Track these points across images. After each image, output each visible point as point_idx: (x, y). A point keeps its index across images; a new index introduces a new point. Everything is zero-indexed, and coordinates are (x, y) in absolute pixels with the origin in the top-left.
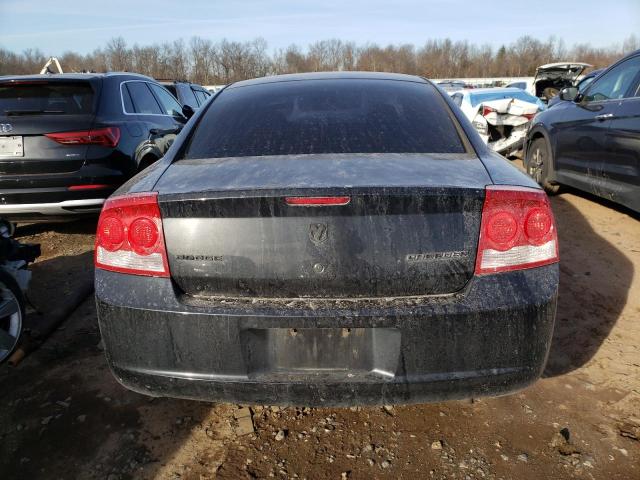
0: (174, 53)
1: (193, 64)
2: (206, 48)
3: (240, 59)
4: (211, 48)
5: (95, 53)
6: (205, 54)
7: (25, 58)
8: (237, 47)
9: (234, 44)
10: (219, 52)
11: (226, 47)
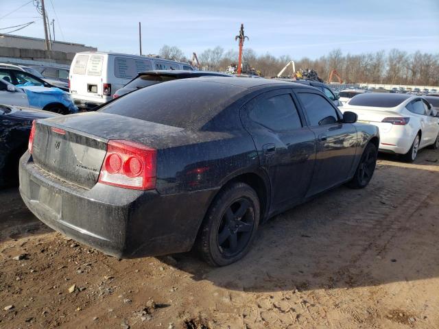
0: (375, 61)
1: (388, 68)
2: (401, 58)
3: (428, 66)
4: (405, 57)
5: (321, 59)
6: (399, 62)
7: (280, 61)
8: (428, 57)
9: (426, 55)
10: (412, 60)
11: (418, 57)
